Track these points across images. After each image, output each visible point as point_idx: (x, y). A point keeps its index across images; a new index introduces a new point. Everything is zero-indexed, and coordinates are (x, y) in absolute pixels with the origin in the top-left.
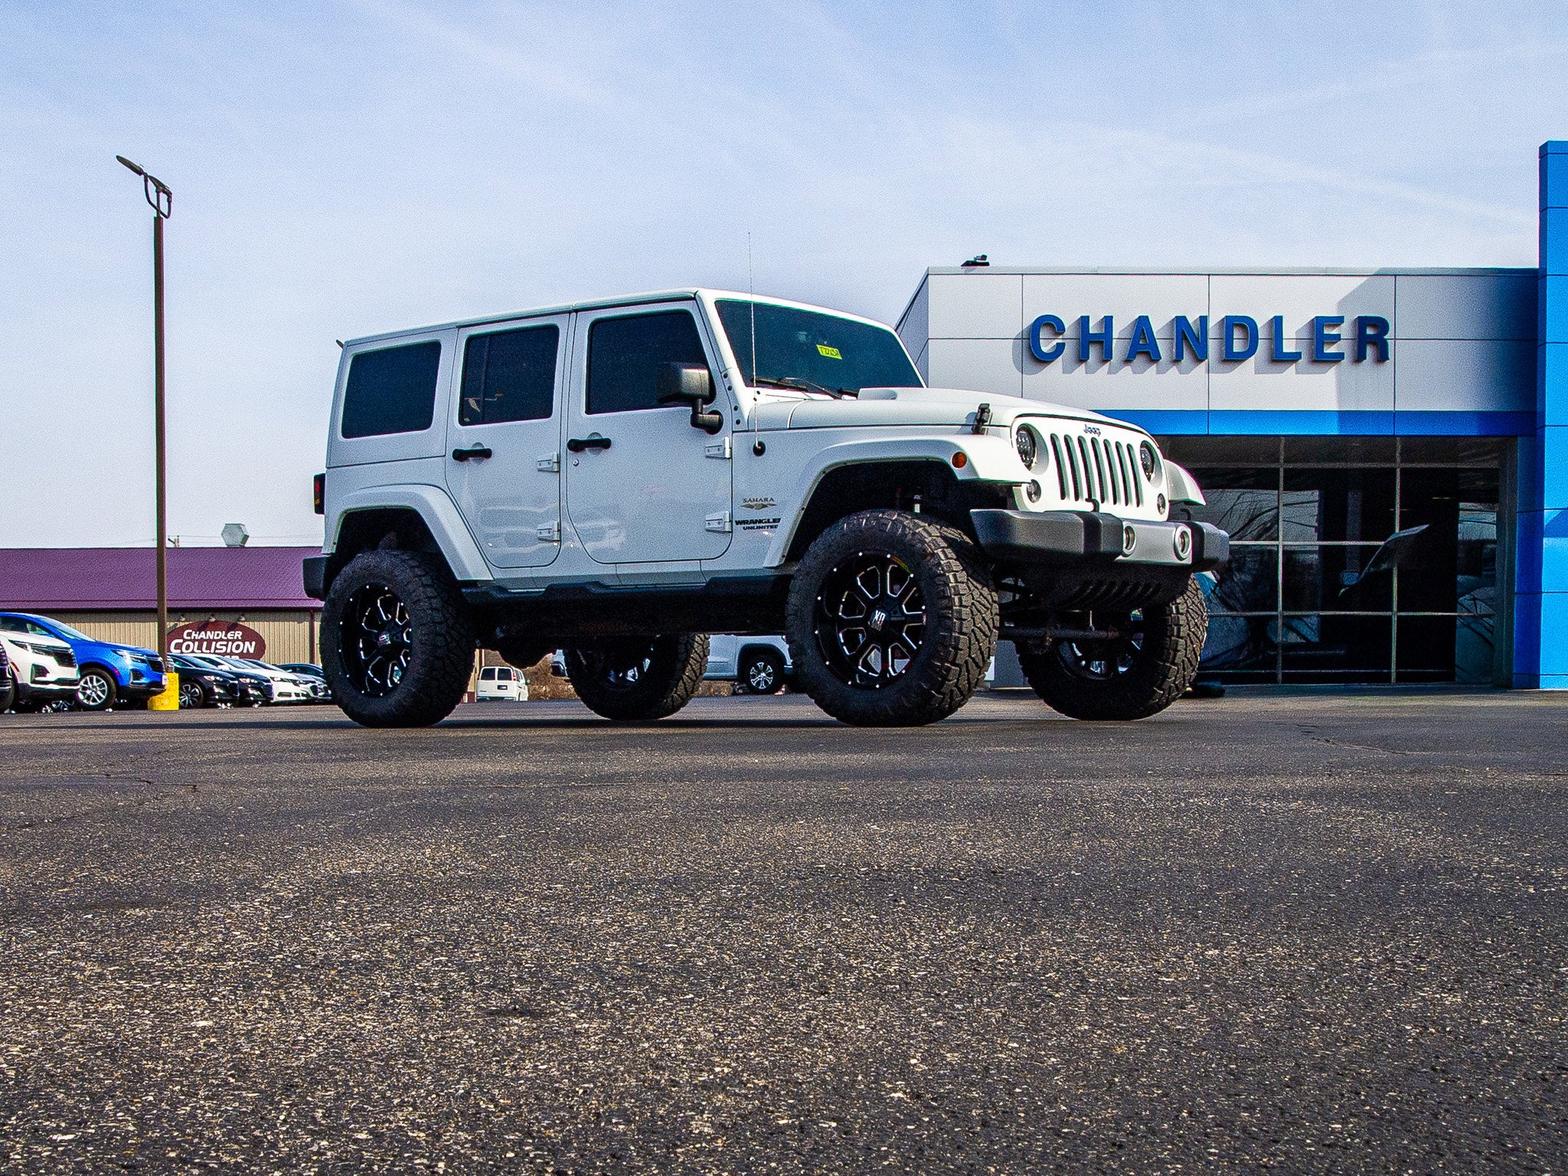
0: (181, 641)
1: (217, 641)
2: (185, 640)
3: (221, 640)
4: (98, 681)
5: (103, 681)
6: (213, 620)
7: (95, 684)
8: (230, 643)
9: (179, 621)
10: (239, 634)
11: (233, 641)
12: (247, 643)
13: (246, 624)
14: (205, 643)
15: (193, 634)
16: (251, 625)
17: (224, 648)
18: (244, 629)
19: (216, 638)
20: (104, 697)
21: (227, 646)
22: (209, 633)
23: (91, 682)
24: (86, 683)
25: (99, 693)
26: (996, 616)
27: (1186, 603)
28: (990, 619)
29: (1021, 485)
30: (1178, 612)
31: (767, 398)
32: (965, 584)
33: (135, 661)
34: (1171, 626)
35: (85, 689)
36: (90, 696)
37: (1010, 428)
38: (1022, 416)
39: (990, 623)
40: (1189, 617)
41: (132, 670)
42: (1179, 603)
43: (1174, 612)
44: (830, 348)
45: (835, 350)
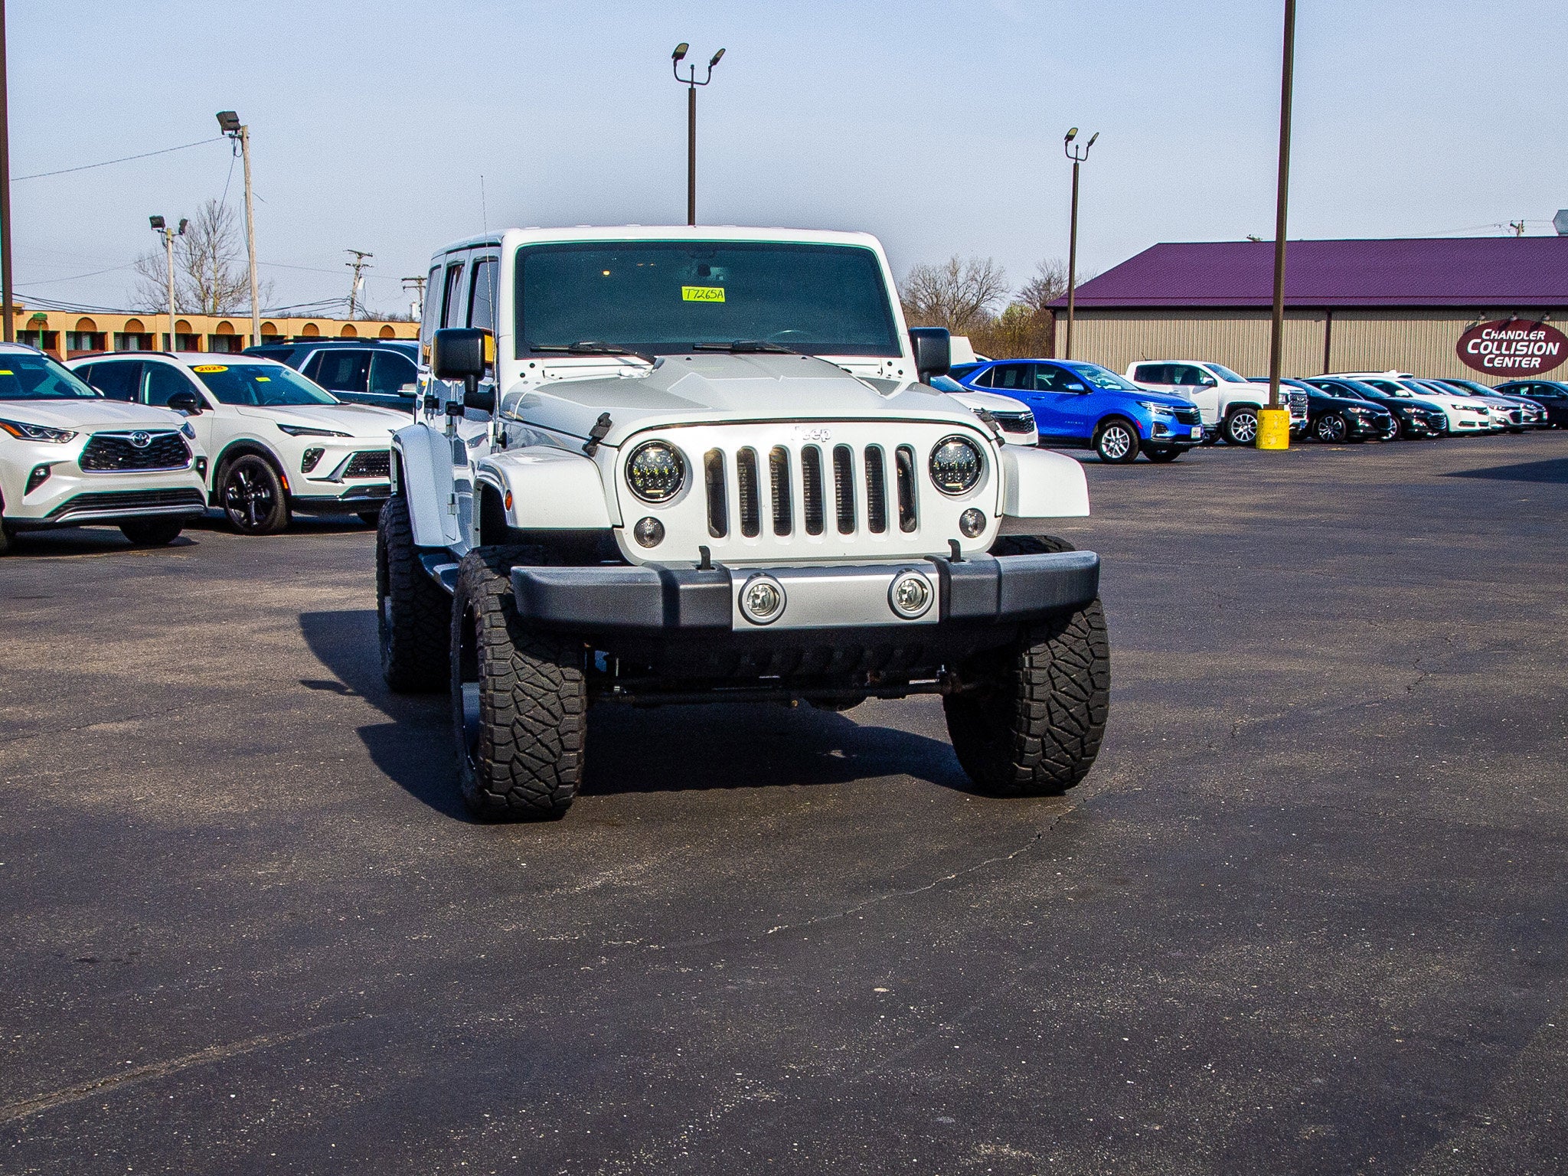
0: (1479, 341)
1: (1518, 342)
2: (1483, 341)
3: (1523, 340)
4: (1121, 433)
5: (1126, 434)
6: (1515, 318)
7: (1118, 436)
8: (1532, 344)
9: (1477, 319)
10: (1542, 334)
11: (1536, 342)
12: (1551, 345)
13: (1551, 324)
14: (1505, 344)
15: (1493, 334)
16: (1555, 325)
17: (1525, 349)
18: (1548, 329)
19: (1517, 338)
20: (1126, 450)
21: (1528, 347)
22: (1509, 332)
23: (1115, 434)
24: (1110, 435)
25: (1122, 446)
26: (572, 699)
27: (1052, 652)
28: (554, 704)
29: (623, 527)
30: (1031, 666)
31: (546, 370)
32: (509, 661)
33: (1160, 413)
34: (1022, 684)
35: (1109, 441)
36: (1112, 449)
37: (619, 448)
38: (651, 429)
39: (556, 709)
40: (1055, 672)
41: (1156, 423)
42: (1035, 654)
43: (1027, 666)
44: (706, 289)
45: (717, 290)
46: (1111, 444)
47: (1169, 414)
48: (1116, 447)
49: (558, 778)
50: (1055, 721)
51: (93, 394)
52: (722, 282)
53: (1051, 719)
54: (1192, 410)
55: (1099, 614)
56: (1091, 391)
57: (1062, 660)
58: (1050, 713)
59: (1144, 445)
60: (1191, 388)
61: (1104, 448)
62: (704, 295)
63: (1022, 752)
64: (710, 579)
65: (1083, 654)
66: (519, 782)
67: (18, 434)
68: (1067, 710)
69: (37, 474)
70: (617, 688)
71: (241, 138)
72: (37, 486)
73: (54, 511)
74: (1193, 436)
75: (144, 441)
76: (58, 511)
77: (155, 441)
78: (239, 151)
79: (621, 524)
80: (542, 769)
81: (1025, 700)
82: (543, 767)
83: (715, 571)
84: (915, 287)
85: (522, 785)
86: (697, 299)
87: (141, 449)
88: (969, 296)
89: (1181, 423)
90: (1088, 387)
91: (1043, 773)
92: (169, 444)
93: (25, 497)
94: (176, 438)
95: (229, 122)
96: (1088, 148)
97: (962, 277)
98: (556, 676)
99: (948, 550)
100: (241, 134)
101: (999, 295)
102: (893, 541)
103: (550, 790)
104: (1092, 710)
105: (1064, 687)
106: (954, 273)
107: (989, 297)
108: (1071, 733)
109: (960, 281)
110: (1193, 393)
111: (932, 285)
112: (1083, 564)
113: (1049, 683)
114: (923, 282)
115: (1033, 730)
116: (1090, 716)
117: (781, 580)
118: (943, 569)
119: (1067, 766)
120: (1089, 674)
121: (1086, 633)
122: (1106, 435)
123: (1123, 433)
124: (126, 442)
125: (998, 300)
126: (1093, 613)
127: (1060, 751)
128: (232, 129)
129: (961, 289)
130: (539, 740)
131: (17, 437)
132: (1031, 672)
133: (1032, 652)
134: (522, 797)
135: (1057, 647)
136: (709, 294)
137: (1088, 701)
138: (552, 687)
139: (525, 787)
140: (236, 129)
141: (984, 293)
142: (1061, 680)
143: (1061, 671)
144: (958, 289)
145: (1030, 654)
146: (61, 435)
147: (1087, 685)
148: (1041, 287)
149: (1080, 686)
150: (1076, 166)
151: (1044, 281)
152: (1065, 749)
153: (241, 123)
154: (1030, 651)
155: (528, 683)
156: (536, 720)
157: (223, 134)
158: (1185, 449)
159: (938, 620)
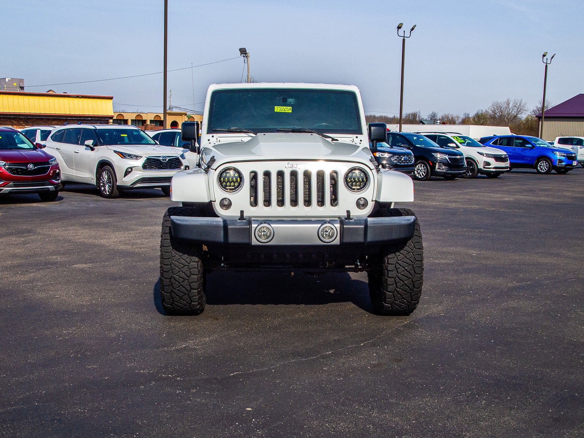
20: (547, 169)
23: (543, 163)
24: (541, 164)
25: (545, 168)
26: (195, 269)
27: (397, 258)
28: (187, 271)
29: (215, 201)
30: (388, 263)
31: (218, 138)
32: (170, 253)
33: (561, 156)
34: (384, 270)
35: (541, 166)
36: (542, 169)
37: (216, 170)
38: (228, 162)
39: (188, 273)
40: (398, 266)
41: (559, 159)
42: (390, 258)
43: (386, 262)
44: (284, 107)
45: (289, 108)
46: (542, 167)
47: (564, 156)
48: (544, 168)
49: (191, 300)
50: (398, 286)
51: (155, 143)
52: (292, 105)
53: (396, 285)
54: (573, 155)
55: (419, 242)
56: (535, 147)
57: (401, 261)
58: (396, 283)
59: (554, 167)
60: (579, 147)
61: (539, 168)
62: (283, 110)
63: (385, 298)
64: (242, 224)
65: (411, 259)
66: (175, 301)
67: (122, 156)
68: (403, 282)
69: (128, 170)
70: (222, 265)
71: (247, 57)
72: (127, 175)
73: (133, 183)
74: (573, 165)
75: (166, 159)
76: (135, 183)
77: (169, 160)
78: (246, 62)
79: (214, 201)
80: (184, 296)
81: (385, 277)
82: (184, 295)
83: (245, 221)
84: (494, 109)
85: (177, 302)
86: (280, 111)
87: (164, 162)
88: (513, 112)
89: (569, 160)
90: (534, 146)
91: (395, 307)
92: (174, 161)
93: (124, 179)
94: (177, 159)
95: (243, 51)
96: (551, 59)
97: (511, 105)
98: (188, 260)
99: (345, 214)
100: (247, 55)
101: (524, 112)
102: (328, 210)
103: (189, 305)
104: (415, 282)
105: (402, 272)
106: (508, 104)
107: (520, 113)
108: (406, 292)
109: (510, 107)
110: (580, 148)
111: (500, 109)
112: (406, 222)
113: (396, 271)
114: (497, 108)
115: (389, 289)
116: (414, 285)
117: (272, 225)
118: (342, 223)
119: (405, 305)
120: (413, 267)
121: (412, 250)
122: (540, 163)
123: (546, 163)
124: (159, 160)
125: (524, 114)
126: (417, 242)
127: (401, 299)
128: (244, 54)
129: (510, 110)
130: (181, 285)
131: (122, 158)
132: (388, 266)
133: (388, 257)
134: (178, 307)
135: (399, 255)
136: (286, 109)
137: (412, 278)
138: (187, 264)
139: (178, 303)
140: (246, 54)
141: (519, 111)
142: (401, 269)
143: (401, 266)
144: (509, 110)
145: (388, 258)
146: (137, 157)
147: (412, 272)
148: (540, 110)
149: (409, 272)
150: (546, 66)
151: (541, 107)
152: (403, 298)
153: (247, 52)
154: (387, 257)
155: (177, 262)
156: (180, 277)
157: (241, 55)
158: (571, 169)
159: (339, 244)
